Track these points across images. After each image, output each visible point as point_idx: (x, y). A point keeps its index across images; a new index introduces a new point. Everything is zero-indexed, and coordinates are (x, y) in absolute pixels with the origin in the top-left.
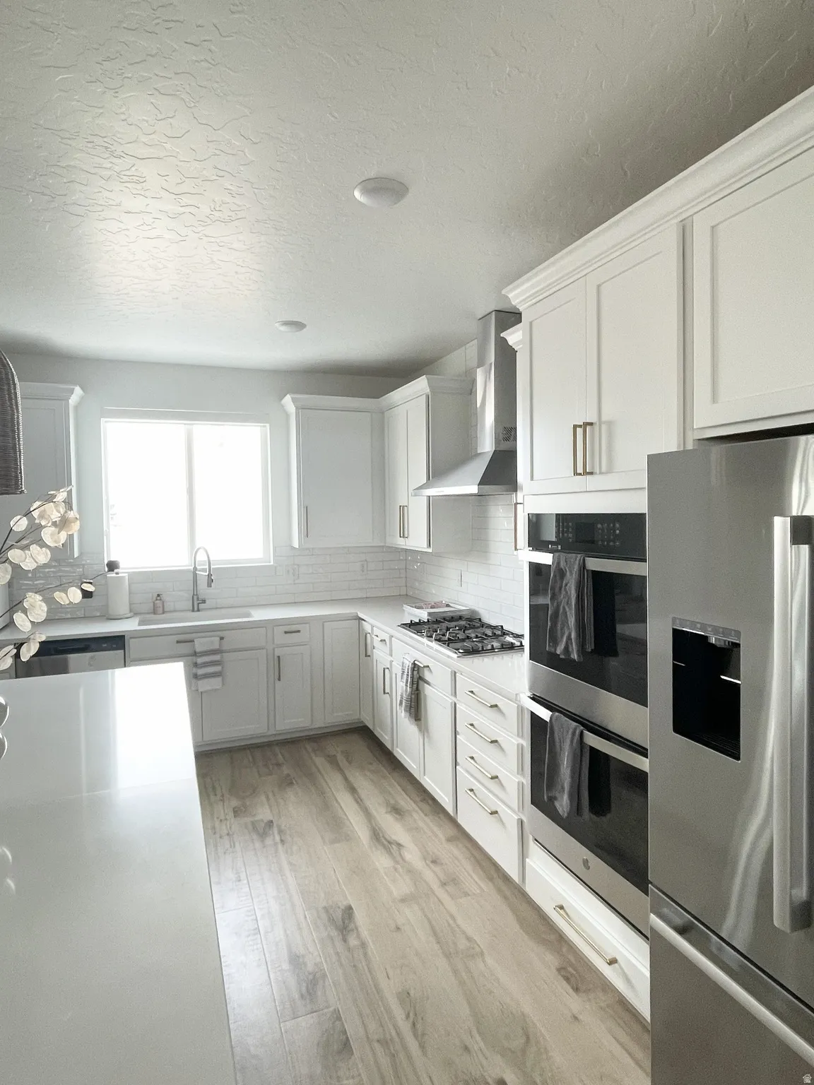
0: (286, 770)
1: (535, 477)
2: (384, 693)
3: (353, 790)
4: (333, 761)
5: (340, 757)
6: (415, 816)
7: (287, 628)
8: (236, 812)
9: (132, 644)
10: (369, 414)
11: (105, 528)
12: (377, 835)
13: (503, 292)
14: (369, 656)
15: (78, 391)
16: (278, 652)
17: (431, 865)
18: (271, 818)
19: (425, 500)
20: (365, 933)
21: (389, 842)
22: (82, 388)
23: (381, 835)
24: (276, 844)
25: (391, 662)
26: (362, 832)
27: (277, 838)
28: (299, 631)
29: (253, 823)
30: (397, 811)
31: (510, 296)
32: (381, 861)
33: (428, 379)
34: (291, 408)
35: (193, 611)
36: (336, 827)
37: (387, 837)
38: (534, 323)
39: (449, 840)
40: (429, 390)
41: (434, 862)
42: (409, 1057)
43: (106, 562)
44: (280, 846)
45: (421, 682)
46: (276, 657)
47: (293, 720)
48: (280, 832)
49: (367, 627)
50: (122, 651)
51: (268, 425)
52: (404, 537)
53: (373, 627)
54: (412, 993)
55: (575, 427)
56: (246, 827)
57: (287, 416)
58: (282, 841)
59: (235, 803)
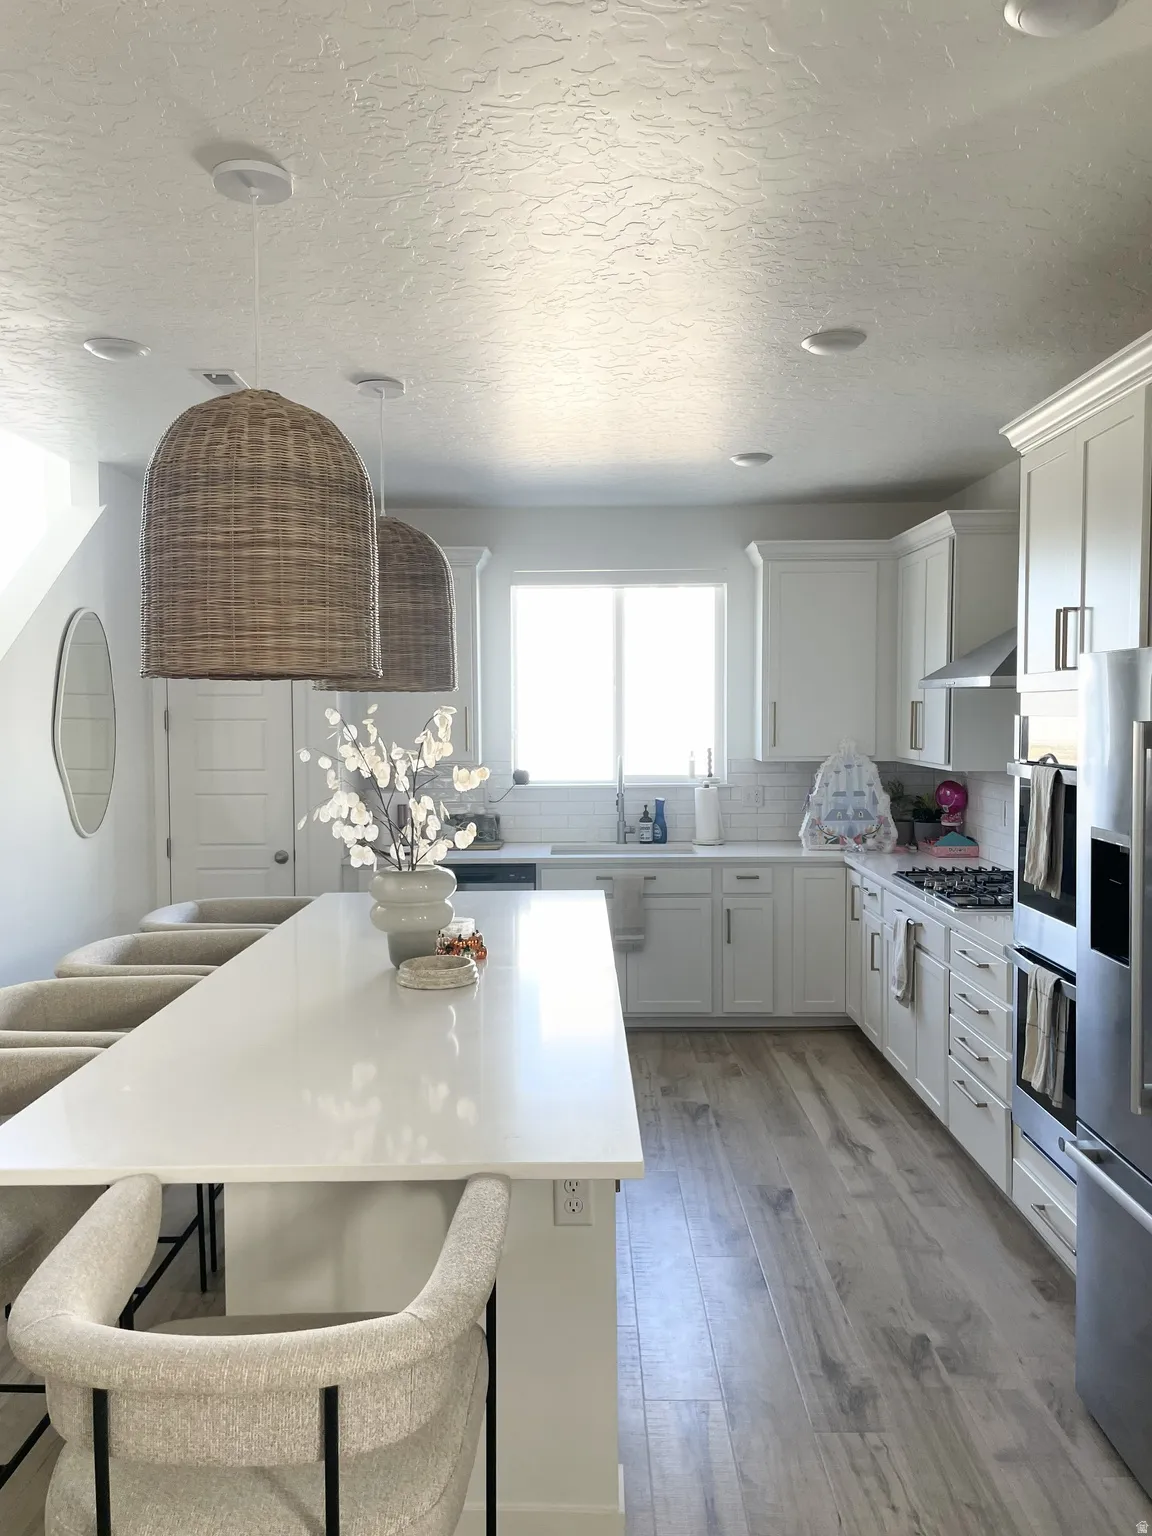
0: (732, 1059)
1: (1029, 671)
2: (873, 969)
3: (819, 1090)
4: (800, 1058)
5: (810, 1057)
6: (899, 1126)
7: (743, 872)
8: (665, 1091)
9: (543, 875)
10: (875, 563)
11: (513, 730)
12: (841, 1138)
13: (1001, 431)
14: (858, 920)
15: (486, 552)
16: (729, 903)
17: (906, 1174)
18: (706, 1102)
19: (943, 693)
20: (800, 1212)
21: (855, 1145)
22: (490, 550)
23: (846, 1136)
24: (709, 1127)
25: (882, 925)
26: (822, 1130)
27: (712, 1121)
28: (757, 878)
29: (684, 1104)
30: (876, 1120)
31: (1009, 435)
32: (840, 1160)
33: (950, 514)
34: (759, 560)
35: (618, 843)
36: (788, 1120)
37: (853, 1139)
38: (1032, 474)
39: (940, 1156)
40: (954, 531)
41: (910, 1171)
42: (827, 1304)
43: (513, 772)
44: (715, 1129)
45: (917, 950)
46: (725, 912)
47: (748, 1001)
48: (716, 1115)
49: (855, 878)
50: (533, 884)
51: (725, 585)
52: (916, 748)
53: (863, 876)
54: (844, 1264)
55: (1058, 611)
56: (675, 1106)
57: (754, 569)
58: (717, 1124)
59: (664, 1082)
